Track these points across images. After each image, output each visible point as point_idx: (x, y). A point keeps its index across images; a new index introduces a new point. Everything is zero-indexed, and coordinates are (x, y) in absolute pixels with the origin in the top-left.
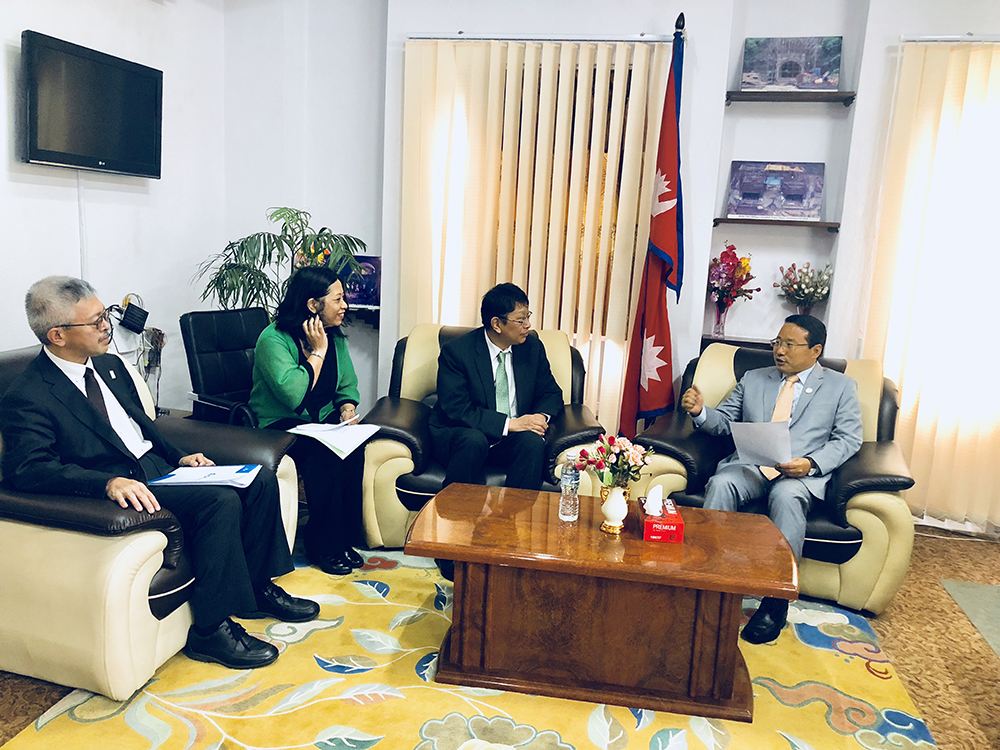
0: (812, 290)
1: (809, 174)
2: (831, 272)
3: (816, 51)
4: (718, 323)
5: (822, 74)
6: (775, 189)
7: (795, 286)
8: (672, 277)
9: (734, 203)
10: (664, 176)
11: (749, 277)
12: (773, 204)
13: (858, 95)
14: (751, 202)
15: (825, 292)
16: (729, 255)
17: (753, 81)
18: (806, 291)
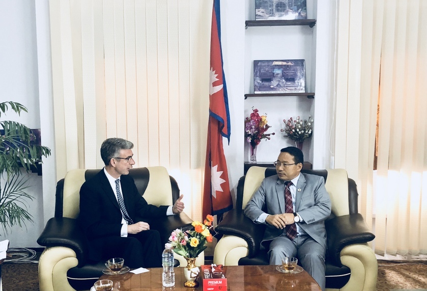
0: (303, 132)
1: (297, 66)
2: (312, 121)
4: (253, 154)
5: (298, 10)
6: (279, 75)
7: (293, 131)
8: (225, 130)
9: (257, 85)
10: (214, 72)
11: (267, 127)
12: (279, 84)
13: (317, 21)
14: (266, 84)
15: (310, 132)
16: (255, 114)
17: (261, 14)
18: (300, 133)
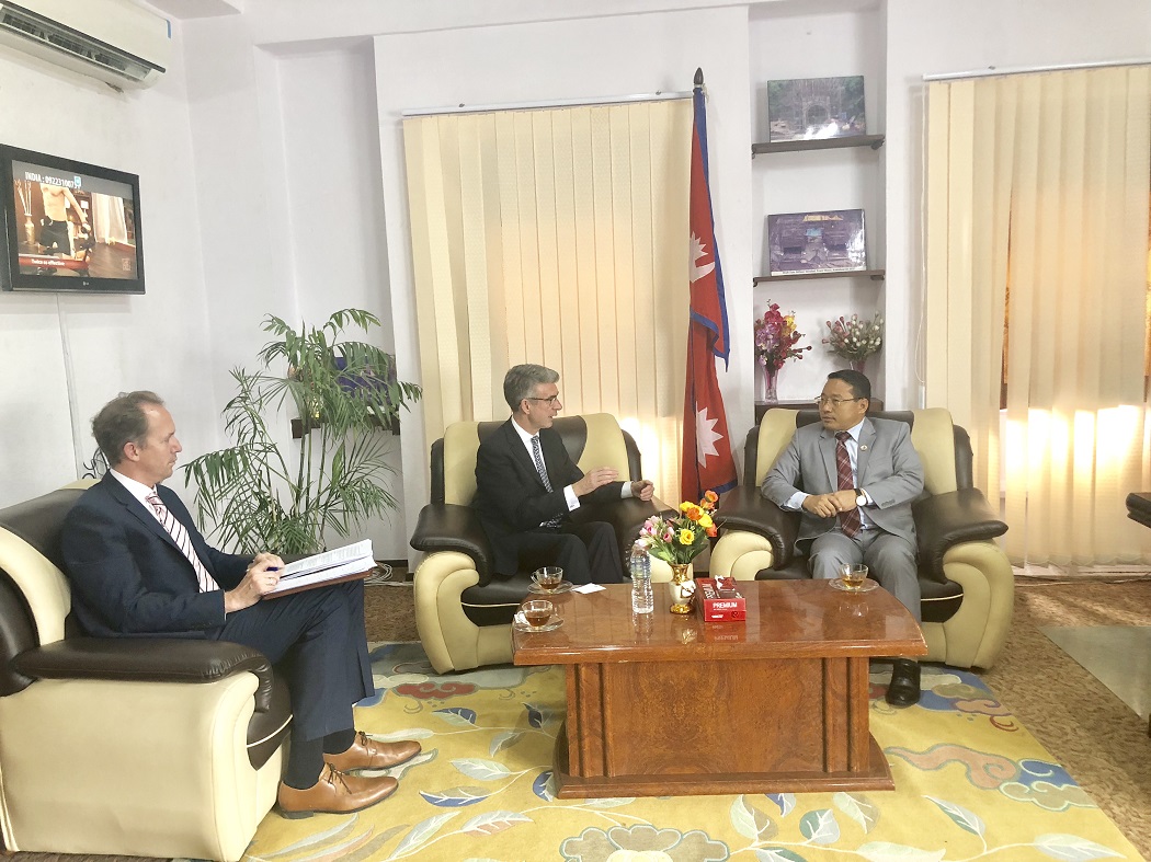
0: (864, 342)
1: (850, 221)
2: (882, 321)
3: (840, 93)
4: (770, 388)
5: (849, 118)
6: (816, 241)
7: (846, 341)
8: (718, 344)
9: (776, 259)
10: (699, 240)
11: (797, 336)
12: (816, 256)
13: (888, 137)
14: (793, 257)
15: (878, 343)
16: (773, 313)
17: (781, 130)
18: (858, 345)
